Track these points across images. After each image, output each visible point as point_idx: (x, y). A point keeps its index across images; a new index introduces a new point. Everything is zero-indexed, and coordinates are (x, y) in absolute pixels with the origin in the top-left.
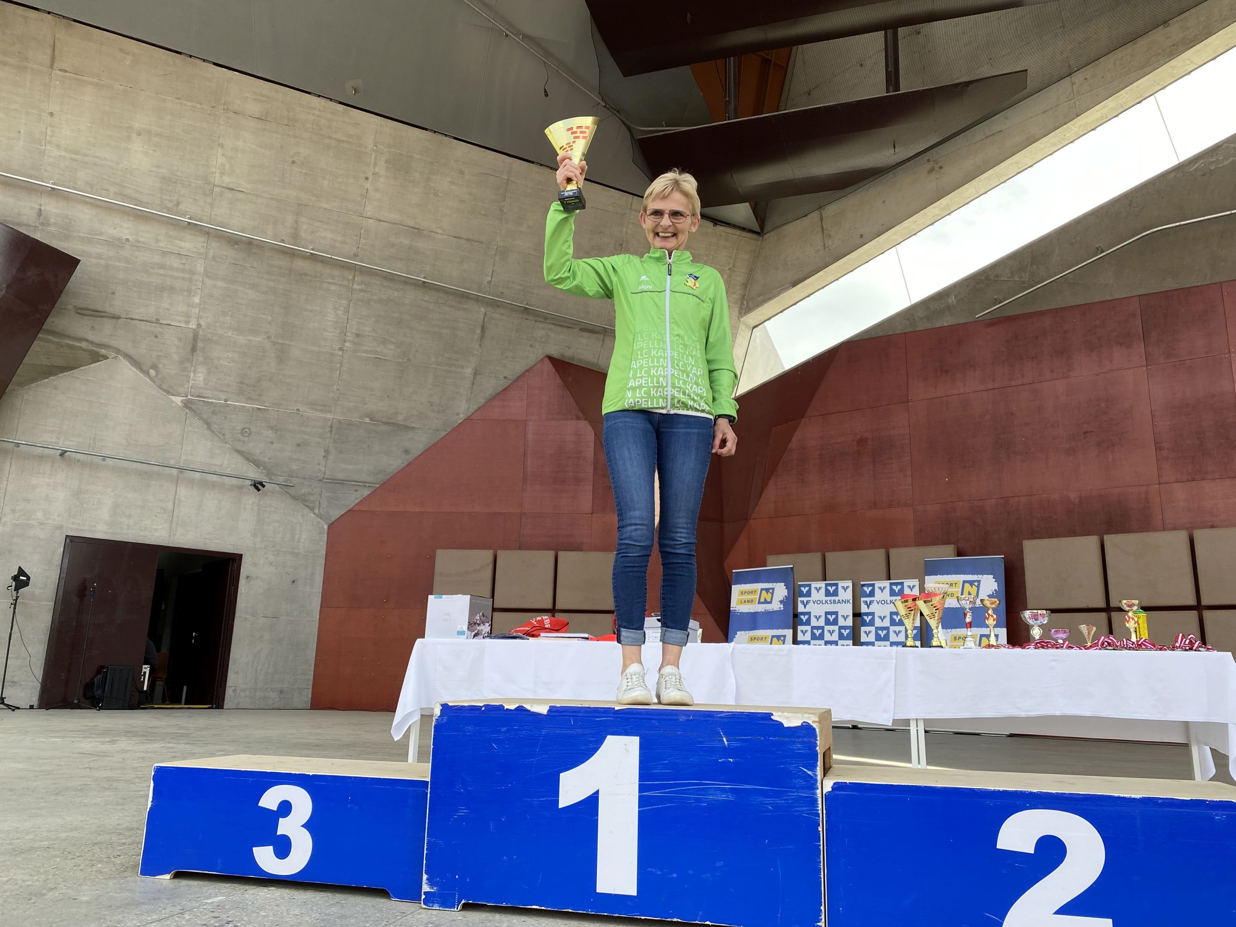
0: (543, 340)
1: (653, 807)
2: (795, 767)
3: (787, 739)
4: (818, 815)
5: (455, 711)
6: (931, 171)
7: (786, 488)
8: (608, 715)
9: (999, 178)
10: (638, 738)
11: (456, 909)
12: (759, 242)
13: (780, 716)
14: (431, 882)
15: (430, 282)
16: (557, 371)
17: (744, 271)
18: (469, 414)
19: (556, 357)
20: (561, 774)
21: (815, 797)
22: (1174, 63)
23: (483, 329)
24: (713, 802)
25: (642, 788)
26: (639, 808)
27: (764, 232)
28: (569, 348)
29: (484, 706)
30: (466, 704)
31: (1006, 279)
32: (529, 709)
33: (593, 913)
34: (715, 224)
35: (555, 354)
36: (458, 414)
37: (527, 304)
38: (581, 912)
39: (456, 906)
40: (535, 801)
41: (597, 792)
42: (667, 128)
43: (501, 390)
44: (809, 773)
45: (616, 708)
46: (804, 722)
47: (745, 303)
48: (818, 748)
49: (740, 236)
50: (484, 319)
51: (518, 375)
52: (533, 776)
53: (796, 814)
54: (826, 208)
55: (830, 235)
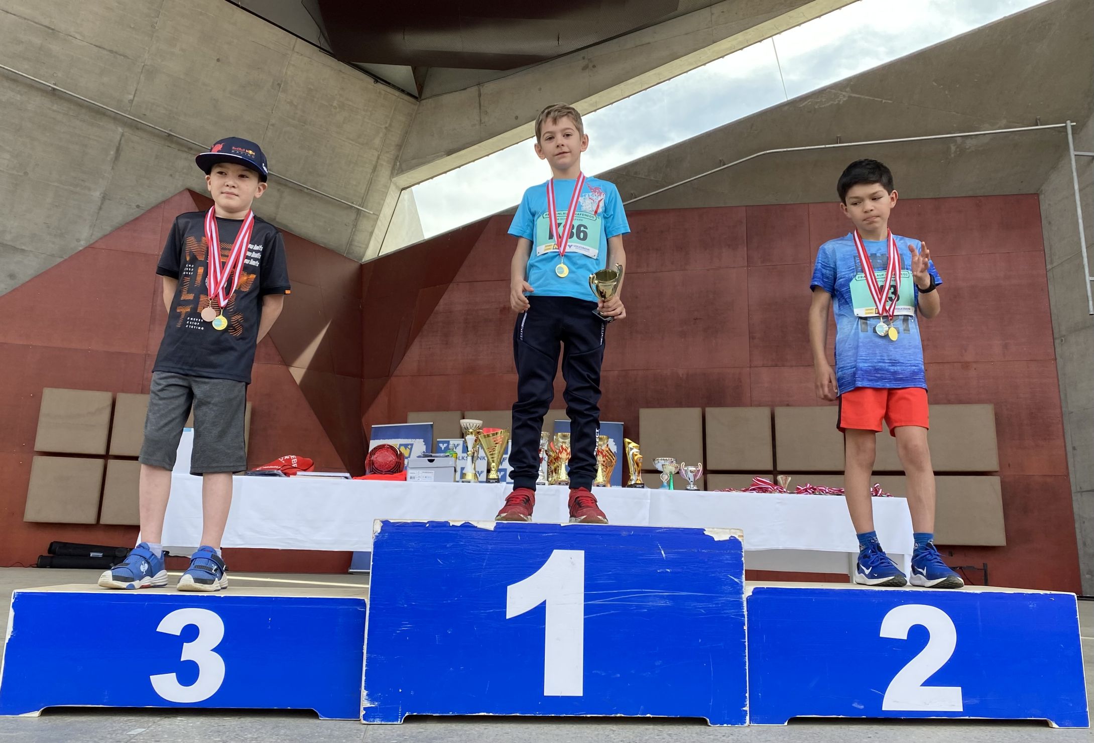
1: (598, 614)
2: (724, 576)
3: (717, 551)
4: (743, 616)
5: (396, 528)
6: (585, 68)
7: (430, 348)
8: (554, 531)
9: (642, 86)
10: (583, 552)
11: (399, 722)
12: (416, 107)
13: (711, 531)
14: (371, 697)
15: (62, 90)
17: (399, 133)
18: (92, 242)
19: (196, 191)
20: (508, 587)
21: (741, 600)
22: (791, 13)
23: (118, 150)
24: (652, 608)
25: (587, 598)
26: (584, 615)
27: (423, 97)
29: (428, 522)
30: (409, 521)
31: (644, 177)
32: (476, 525)
33: (541, 715)
34: (376, 81)
35: (197, 187)
36: (78, 240)
37: (171, 130)
38: (529, 715)
39: (399, 719)
40: (482, 613)
41: (544, 602)
43: (132, 219)
44: (736, 580)
45: (562, 525)
46: (732, 537)
47: (398, 164)
48: (743, 559)
49: (398, 97)
50: (120, 140)
51: (153, 205)
52: (480, 589)
53: (725, 615)
54: (486, 85)
55: (487, 111)
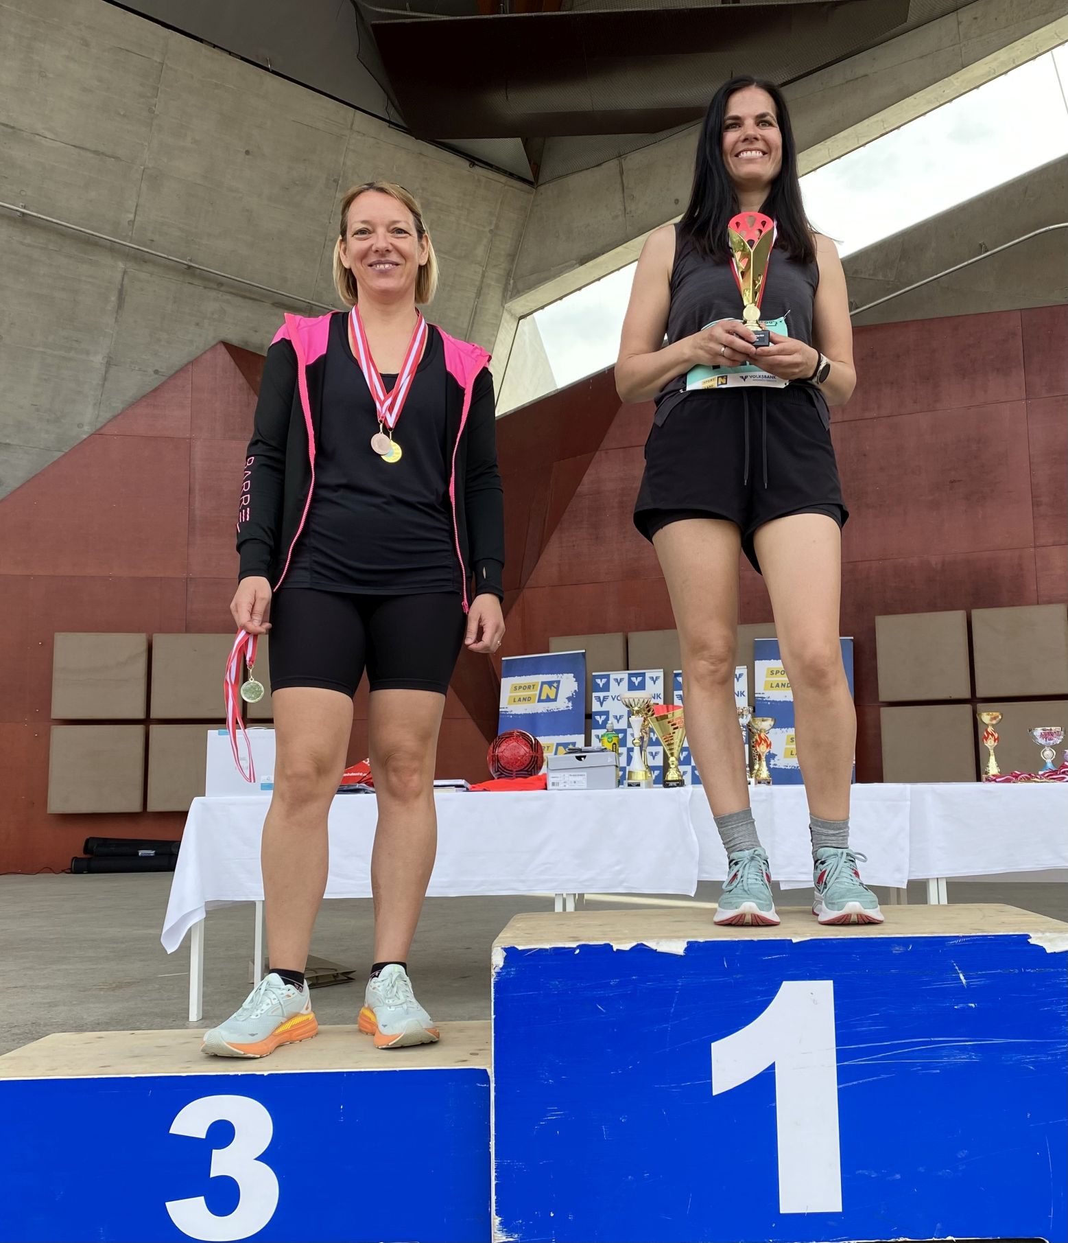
0: (216, 316)
1: (863, 1081)
5: (529, 957)
7: (574, 546)
8: (784, 951)
10: (831, 982)
12: (532, 196)
13: (1039, 937)
16: (239, 367)
17: (510, 236)
18: (98, 426)
19: (235, 345)
20: (713, 1043)
23: (121, 294)
24: (948, 1067)
25: (841, 1055)
26: (838, 1084)
27: (540, 181)
28: (256, 331)
29: (579, 946)
30: (547, 947)
32: (655, 948)
34: (472, 164)
35: (234, 338)
36: (81, 426)
37: (191, 260)
40: (673, 1088)
41: (773, 1067)
42: (414, 14)
43: (151, 389)
45: (796, 941)
47: (511, 282)
49: (505, 184)
50: (123, 280)
51: (176, 369)
52: (667, 1050)
55: (633, 196)
